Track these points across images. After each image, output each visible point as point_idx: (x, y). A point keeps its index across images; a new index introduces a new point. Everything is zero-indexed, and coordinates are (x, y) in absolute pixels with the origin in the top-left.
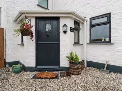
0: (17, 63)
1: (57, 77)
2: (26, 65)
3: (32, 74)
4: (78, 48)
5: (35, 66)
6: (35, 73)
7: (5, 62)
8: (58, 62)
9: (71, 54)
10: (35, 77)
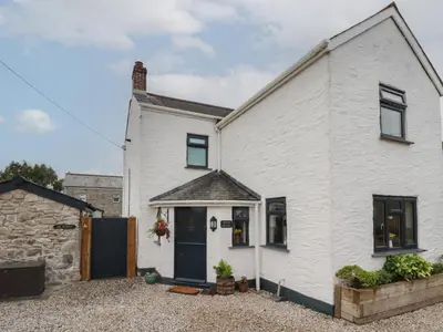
0: (152, 270)
1: (196, 294)
2: (163, 275)
3: (168, 287)
4: (242, 253)
5: (172, 277)
6: (172, 287)
7: (136, 268)
8: (204, 276)
9: (222, 263)
10: (170, 291)
